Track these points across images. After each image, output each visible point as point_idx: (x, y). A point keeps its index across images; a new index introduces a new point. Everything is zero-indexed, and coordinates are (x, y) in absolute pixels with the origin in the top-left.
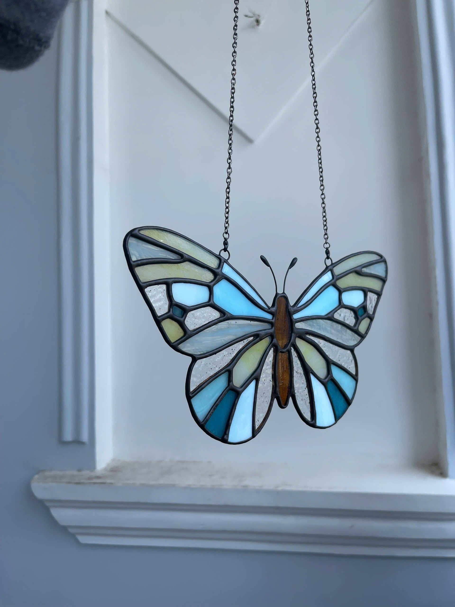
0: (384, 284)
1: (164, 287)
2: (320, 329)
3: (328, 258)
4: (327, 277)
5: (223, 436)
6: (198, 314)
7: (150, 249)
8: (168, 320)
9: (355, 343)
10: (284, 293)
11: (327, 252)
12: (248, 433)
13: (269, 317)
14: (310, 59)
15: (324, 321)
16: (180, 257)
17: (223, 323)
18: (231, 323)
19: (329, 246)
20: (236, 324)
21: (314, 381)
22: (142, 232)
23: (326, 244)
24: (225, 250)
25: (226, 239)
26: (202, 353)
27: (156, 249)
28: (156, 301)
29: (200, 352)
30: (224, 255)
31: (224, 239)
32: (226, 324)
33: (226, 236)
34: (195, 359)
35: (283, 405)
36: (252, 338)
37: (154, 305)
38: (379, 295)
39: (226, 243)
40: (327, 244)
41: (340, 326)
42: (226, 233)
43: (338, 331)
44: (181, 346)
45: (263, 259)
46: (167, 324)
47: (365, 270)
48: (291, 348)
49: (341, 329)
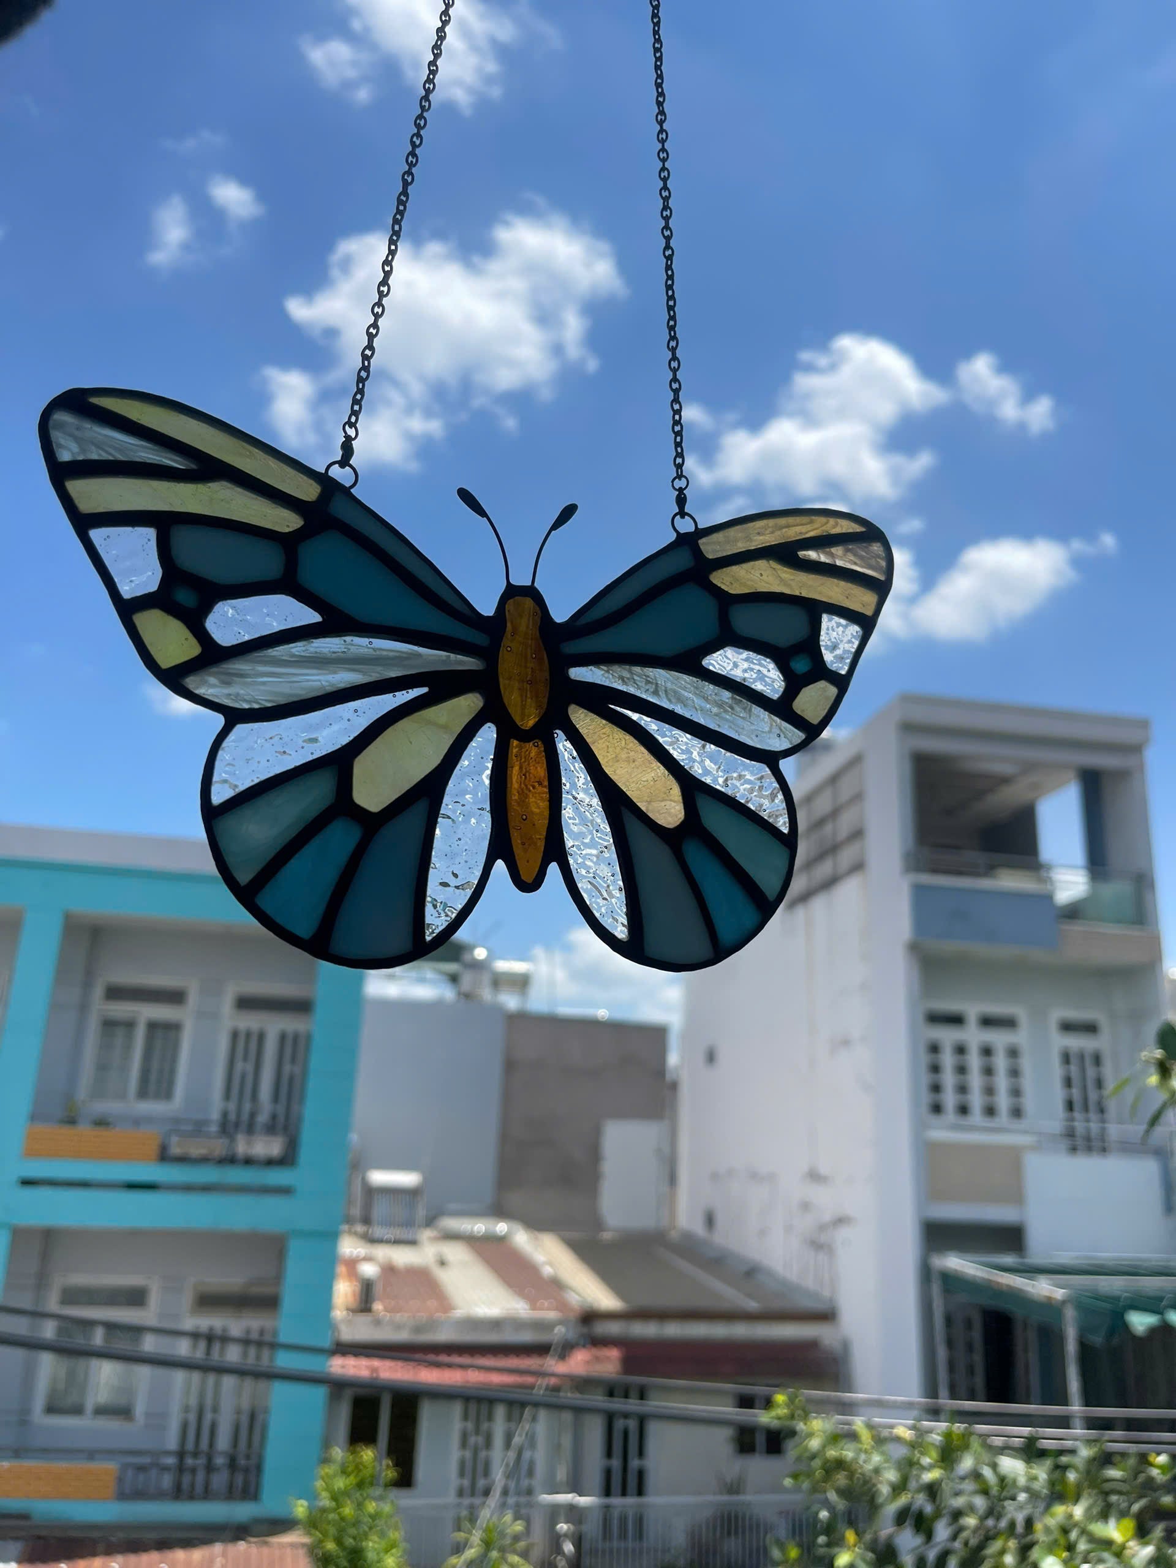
1: (151, 533)
2: (657, 692)
3: (682, 513)
7: (113, 438)
8: (155, 613)
9: (785, 745)
10: (533, 585)
11: (681, 500)
13: (480, 640)
15: (666, 672)
18: (353, 643)
19: (685, 484)
20: (369, 646)
23: (680, 479)
24: (344, 462)
25: (350, 438)
26: (258, 707)
27: (133, 442)
29: (248, 702)
31: (344, 437)
32: (335, 641)
33: (351, 431)
34: (234, 717)
35: (528, 884)
36: (424, 689)
38: (867, 624)
39: (347, 448)
40: (683, 479)
41: (727, 693)
42: (353, 424)
43: (720, 705)
44: (191, 682)
45: (465, 496)
46: (151, 623)
47: (812, 555)
48: (557, 731)
49: (730, 701)
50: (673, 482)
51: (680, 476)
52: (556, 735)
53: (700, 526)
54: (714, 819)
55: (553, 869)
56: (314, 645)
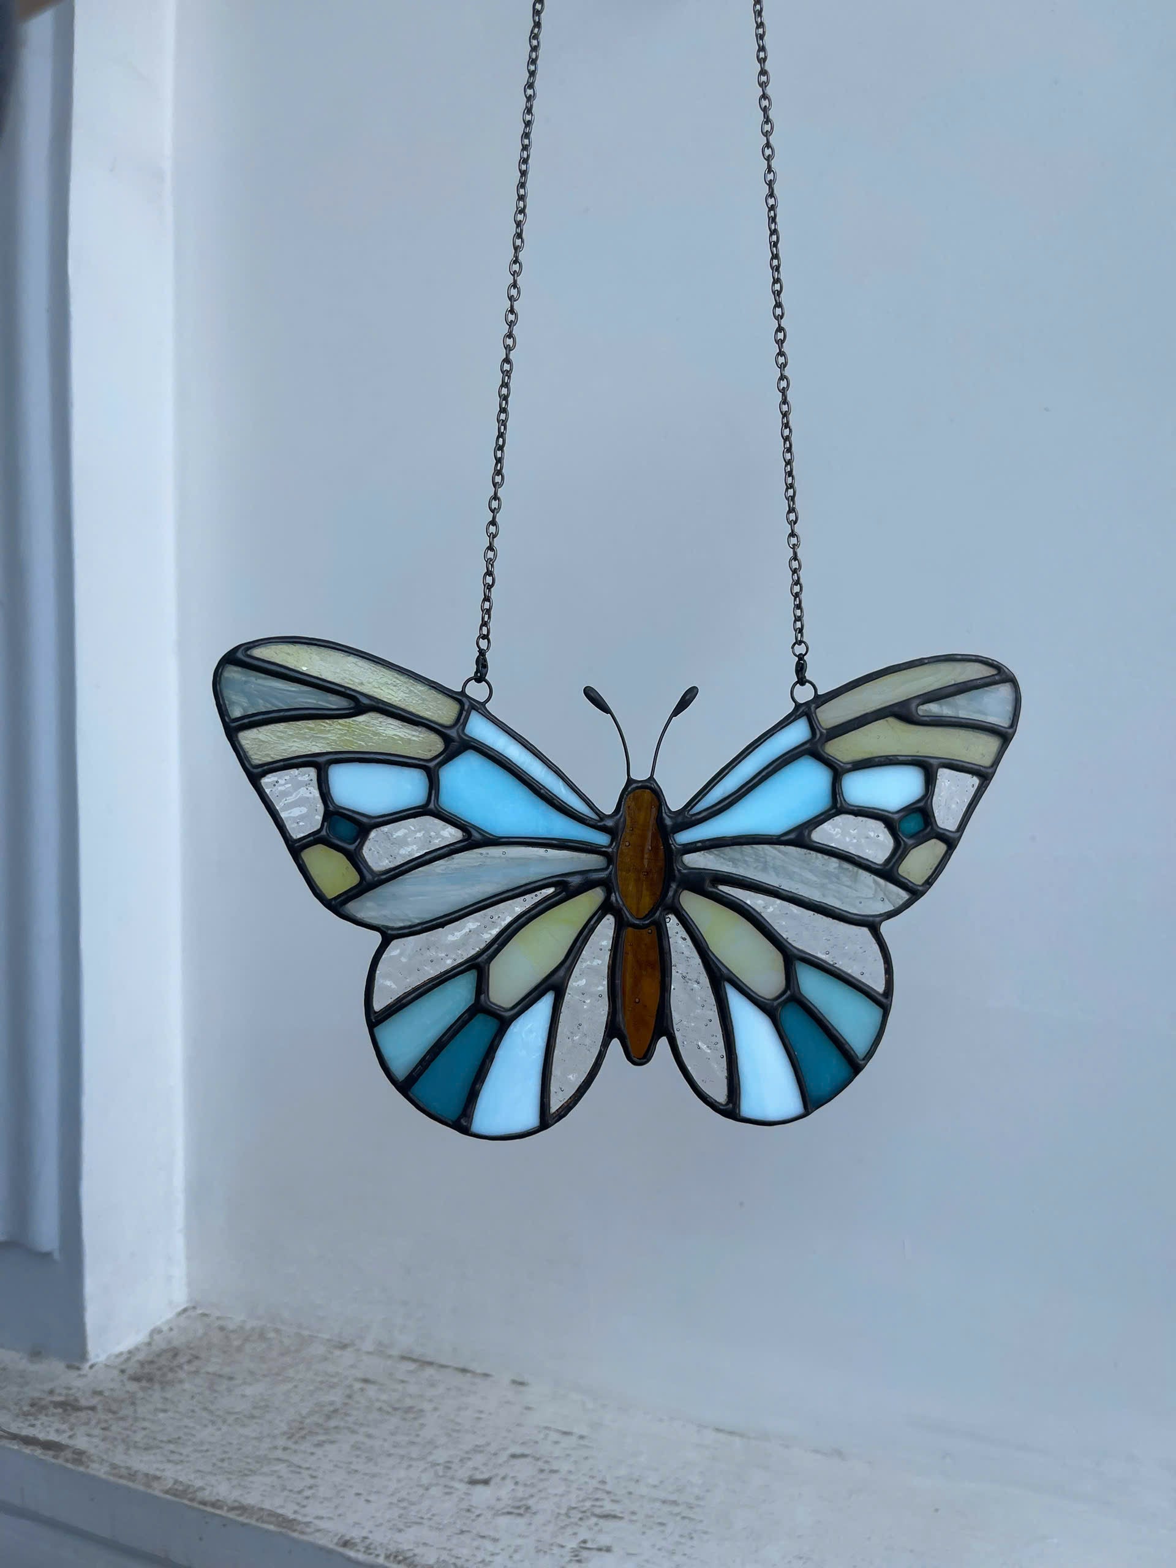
0: (1005, 746)
1: (311, 773)
2: (765, 869)
3: (802, 681)
4: (798, 733)
5: (459, 1118)
6: (400, 833)
7: (275, 688)
8: (320, 849)
9: (889, 907)
10: (651, 778)
11: (801, 667)
12: (529, 1117)
13: (601, 839)
14: (765, 160)
15: (776, 849)
16: (352, 705)
17: (467, 855)
18: (488, 856)
19: (805, 650)
20: (503, 856)
21: (738, 1005)
22: (258, 652)
23: (800, 645)
24: (480, 676)
25: (482, 653)
26: (409, 923)
27: (293, 689)
28: (289, 806)
29: (403, 920)
30: (478, 692)
31: (478, 650)
32: (474, 856)
33: (483, 644)
34: (388, 937)
35: (639, 1056)
36: (551, 890)
37: (283, 815)
38: (985, 776)
39: (482, 664)
40: (803, 644)
41: (834, 863)
42: (485, 637)
43: (827, 875)
44: (352, 907)
45: (591, 695)
46: (316, 857)
47: (934, 708)
48: (670, 916)
49: (836, 871)
50: (793, 648)
51: (799, 642)
52: (668, 920)
53: (819, 693)
54: (812, 985)
55: (663, 1043)
56: (455, 861)
